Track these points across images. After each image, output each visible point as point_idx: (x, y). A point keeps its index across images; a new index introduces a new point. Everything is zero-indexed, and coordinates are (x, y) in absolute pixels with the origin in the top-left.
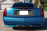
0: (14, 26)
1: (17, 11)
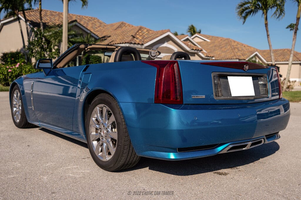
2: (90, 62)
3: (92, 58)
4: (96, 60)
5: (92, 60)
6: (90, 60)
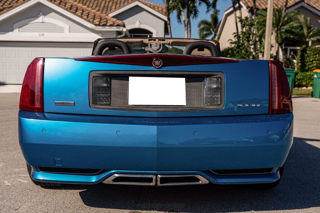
0: (94, 179)
1: (109, 77)
2: (306, 55)
3: (310, 51)
4: (315, 53)
5: (309, 52)
6: (306, 53)
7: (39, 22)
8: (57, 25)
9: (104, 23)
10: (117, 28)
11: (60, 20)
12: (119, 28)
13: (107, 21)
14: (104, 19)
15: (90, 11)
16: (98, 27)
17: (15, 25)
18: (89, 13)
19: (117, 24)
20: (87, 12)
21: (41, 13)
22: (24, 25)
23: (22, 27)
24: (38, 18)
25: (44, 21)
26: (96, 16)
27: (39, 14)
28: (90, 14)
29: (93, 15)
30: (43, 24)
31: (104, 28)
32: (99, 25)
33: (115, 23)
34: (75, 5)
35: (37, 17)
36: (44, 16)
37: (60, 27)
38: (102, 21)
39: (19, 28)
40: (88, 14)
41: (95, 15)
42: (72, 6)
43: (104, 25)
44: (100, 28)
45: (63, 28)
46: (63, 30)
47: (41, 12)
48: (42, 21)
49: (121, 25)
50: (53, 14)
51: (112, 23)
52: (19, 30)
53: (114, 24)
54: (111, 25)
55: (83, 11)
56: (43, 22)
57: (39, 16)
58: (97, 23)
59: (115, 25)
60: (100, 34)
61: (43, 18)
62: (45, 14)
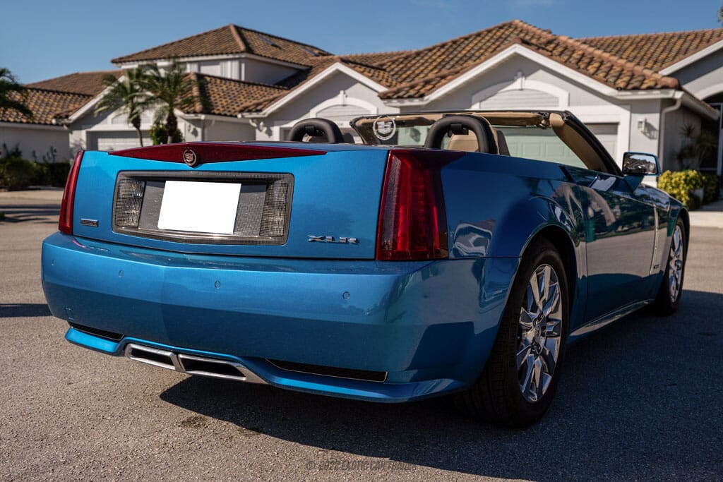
7: (516, 90)
8: (546, 94)
9: (636, 84)
10: (662, 93)
11: (553, 84)
12: (667, 93)
13: (644, 79)
14: (639, 76)
15: (616, 62)
16: (623, 93)
17: (474, 98)
18: (612, 66)
19: (664, 84)
20: (609, 65)
21: (520, 74)
22: (490, 97)
23: (485, 100)
24: (512, 83)
25: (523, 88)
26: (625, 72)
27: (516, 75)
28: (614, 67)
29: (618, 69)
30: (521, 92)
31: (634, 95)
32: (625, 89)
33: (658, 83)
34: (590, 54)
35: (512, 80)
36: (524, 78)
37: (552, 97)
38: (633, 81)
39: (481, 101)
40: (611, 68)
41: (623, 70)
42: (583, 55)
43: (636, 89)
44: (627, 95)
45: (557, 98)
46: (558, 102)
47: (520, 70)
48: (520, 88)
49: (671, 86)
50: (541, 72)
51: (652, 84)
52: (480, 105)
53: (656, 85)
54: (650, 88)
55: (602, 63)
56: (521, 90)
57: (515, 78)
58: (622, 85)
59: (659, 86)
60: (629, 107)
61: (522, 81)
62: (526, 75)
